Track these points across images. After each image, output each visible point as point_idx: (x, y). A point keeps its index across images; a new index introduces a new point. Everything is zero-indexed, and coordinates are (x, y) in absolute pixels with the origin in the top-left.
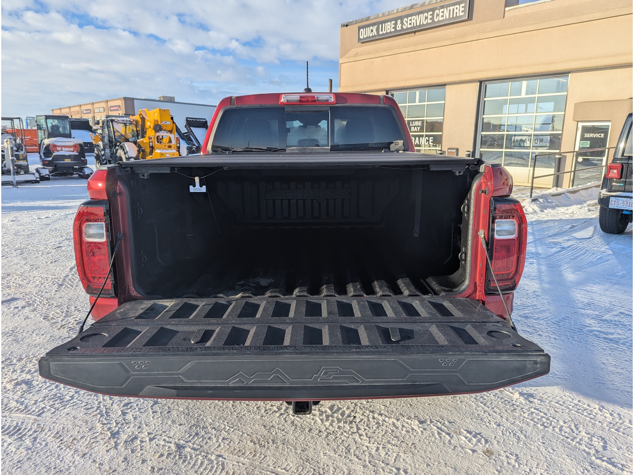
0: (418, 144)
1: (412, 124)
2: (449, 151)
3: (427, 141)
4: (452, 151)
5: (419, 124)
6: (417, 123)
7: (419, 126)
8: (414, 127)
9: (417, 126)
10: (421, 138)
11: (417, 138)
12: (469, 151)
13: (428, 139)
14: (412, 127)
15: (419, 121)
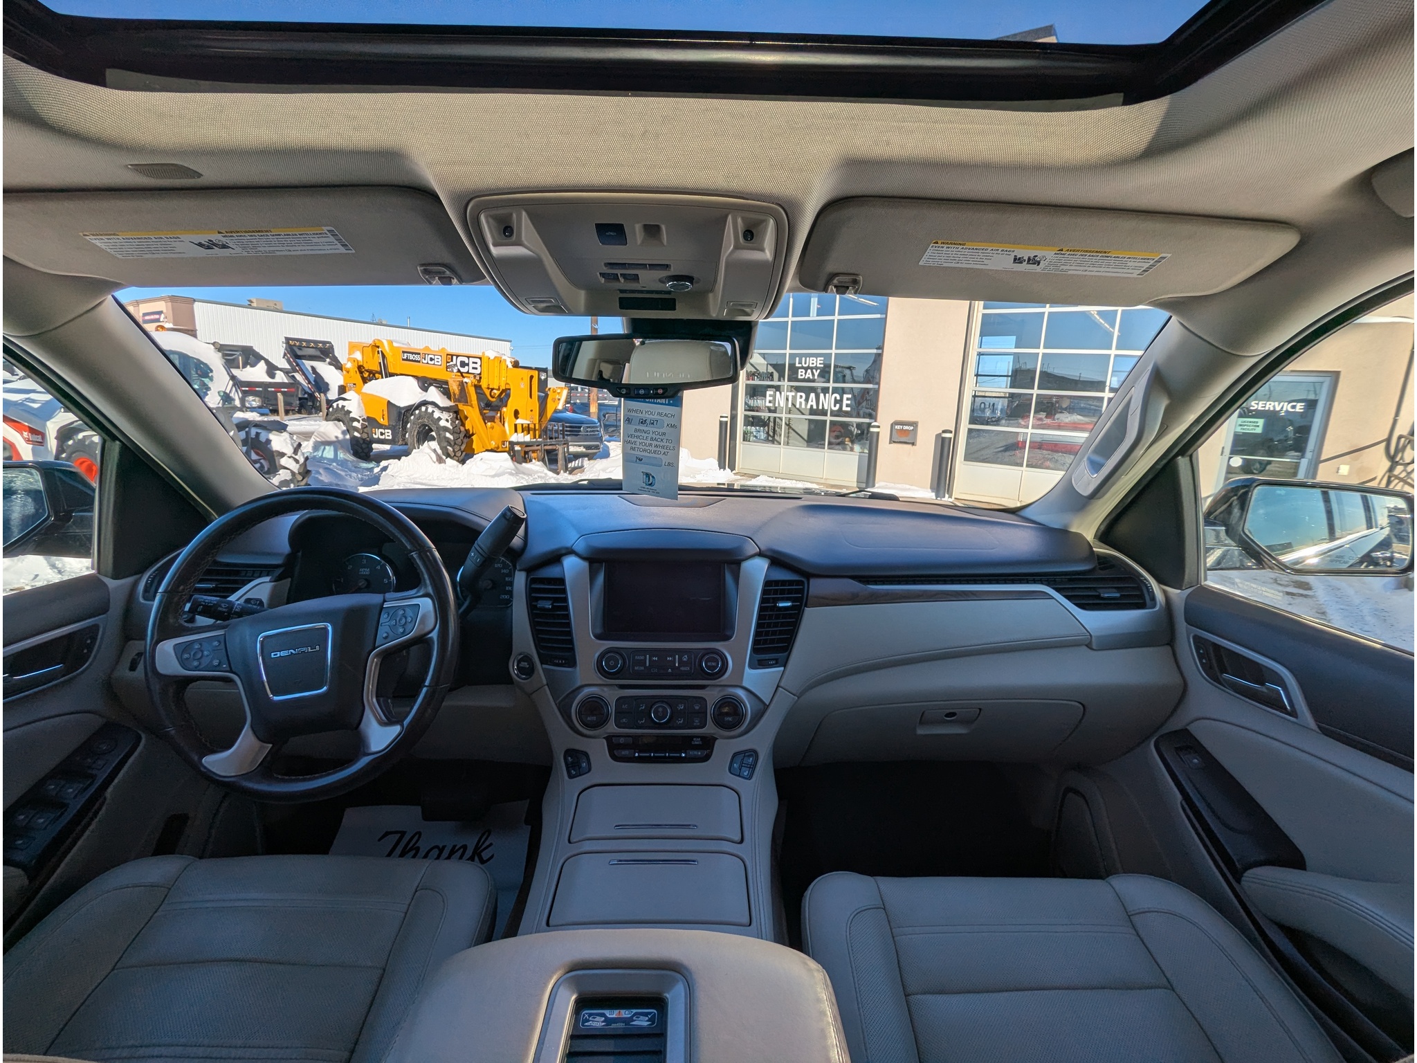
0: (815, 407)
1: (800, 363)
2: (898, 427)
3: (836, 402)
4: (906, 428)
6: (812, 362)
7: (816, 368)
8: (806, 369)
9: (812, 369)
10: (822, 395)
11: (812, 395)
13: (838, 398)
14: (800, 370)
15: (816, 356)
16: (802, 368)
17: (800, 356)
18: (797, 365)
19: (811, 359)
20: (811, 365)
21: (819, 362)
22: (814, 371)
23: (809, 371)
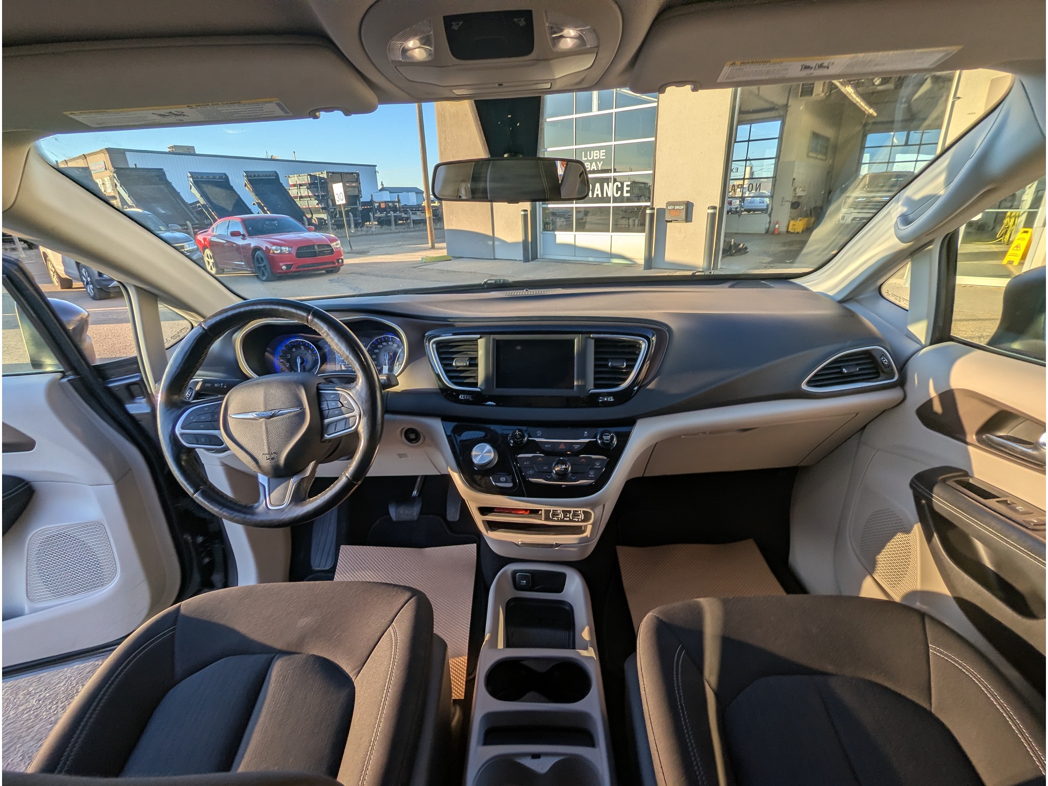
0: (600, 196)
2: (670, 207)
3: (618, 189)
4: (677, 207)
5: (601, 154)
6: (596, 155)
7: (600, 160)
8: (591, 162)
9: (596, 161)
10: (605, 185)
11: (598, 185)
12: (714, 208)
13: (620, 186)
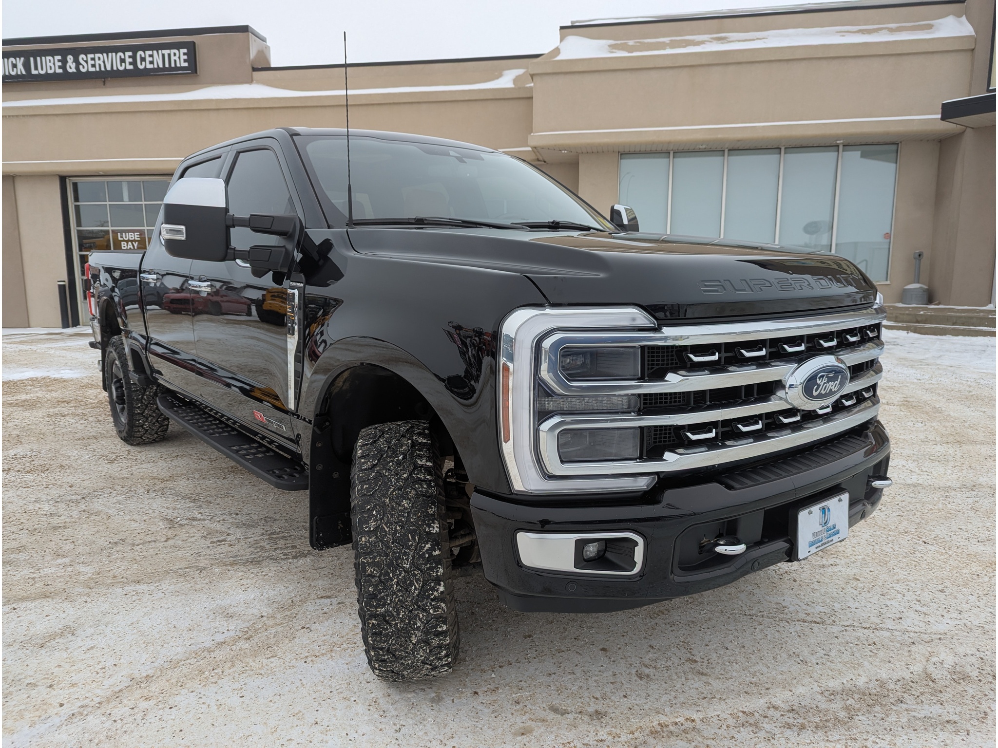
1: (121, 237)
14: (122, 243)
15: (134, 231)
16: (124, 241)
17: (122, 232)
18: (120, 239)
19: (130, 234)
20: (131, 239)
21: (136, 236)
22: (134, 243)
23: (130, 243)
